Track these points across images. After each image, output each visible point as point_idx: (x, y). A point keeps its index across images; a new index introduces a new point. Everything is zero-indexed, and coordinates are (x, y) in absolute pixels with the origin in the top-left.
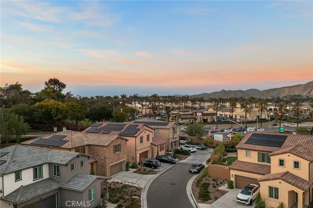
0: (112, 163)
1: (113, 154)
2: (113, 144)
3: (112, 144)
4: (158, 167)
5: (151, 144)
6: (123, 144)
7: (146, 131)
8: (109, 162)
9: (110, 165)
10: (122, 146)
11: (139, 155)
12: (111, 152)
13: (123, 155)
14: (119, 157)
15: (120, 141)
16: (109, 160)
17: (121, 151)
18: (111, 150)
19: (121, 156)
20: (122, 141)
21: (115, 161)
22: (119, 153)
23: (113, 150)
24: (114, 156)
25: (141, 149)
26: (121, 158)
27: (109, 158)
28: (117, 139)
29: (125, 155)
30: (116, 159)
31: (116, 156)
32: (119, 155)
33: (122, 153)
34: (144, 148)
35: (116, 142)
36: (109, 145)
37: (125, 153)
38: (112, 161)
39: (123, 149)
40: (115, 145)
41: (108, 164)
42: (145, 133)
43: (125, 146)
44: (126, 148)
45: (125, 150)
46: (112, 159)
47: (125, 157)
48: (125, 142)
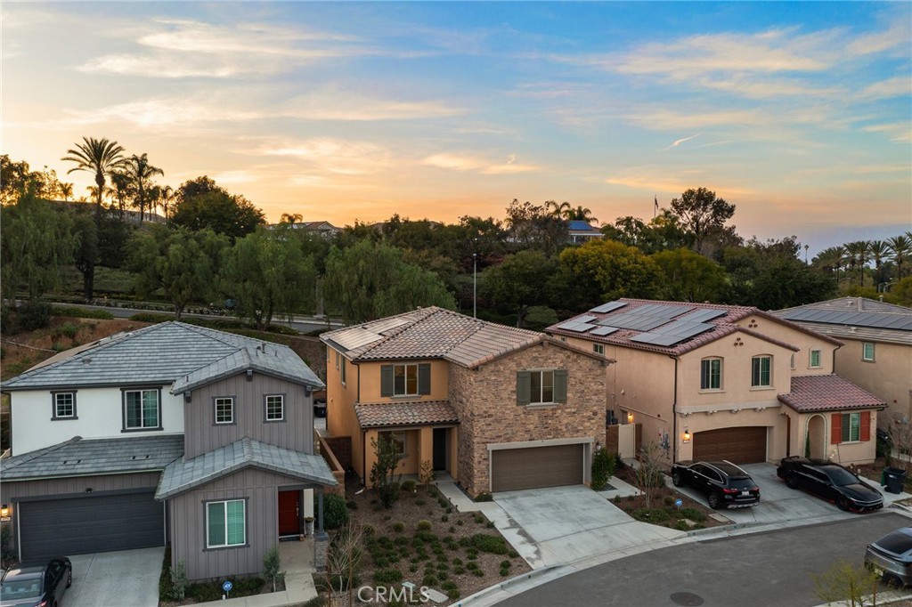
0: (509, 440)
1: (512, 405)
2: (519, 365)
3: (513, 366)
5: (781, 399)
6: (579, 375)
7: (747, 339)
8: (487, 434)
9: (491, 447)
10: (572, 381)
11: (689, 436)
12: (504, 395)
13: (578, 418)
14: (550, 421)
15: (562, 362)
16: (490, 425)
17: (569, 403)
18: (505, 390)
19: (565, 421)
20: (575, 361)
21: (526, 436)
22: (550, 408)
23: (515, 389)
24: (523, 416)
25: (706, 413)
26: (563, 427)
27: (490, 416)
28: (540, 349)
29: (593, 421)
30: (531, 427)
31: (535, 418)
32: (551, 417)
33: (573, 410)
34: (731, 411)
35: (535, 359)
36: (492, 367)
37: (595, 414)
38: (510, 432)
39: (579, 395)
40: (528, 370)
41: (485, 440)
42: (736, 344)
43: (592, 384)
44: (595, 395)
45: (594, 403)
46: (509, 425)
47: (591, 429)
48: (595, 367)
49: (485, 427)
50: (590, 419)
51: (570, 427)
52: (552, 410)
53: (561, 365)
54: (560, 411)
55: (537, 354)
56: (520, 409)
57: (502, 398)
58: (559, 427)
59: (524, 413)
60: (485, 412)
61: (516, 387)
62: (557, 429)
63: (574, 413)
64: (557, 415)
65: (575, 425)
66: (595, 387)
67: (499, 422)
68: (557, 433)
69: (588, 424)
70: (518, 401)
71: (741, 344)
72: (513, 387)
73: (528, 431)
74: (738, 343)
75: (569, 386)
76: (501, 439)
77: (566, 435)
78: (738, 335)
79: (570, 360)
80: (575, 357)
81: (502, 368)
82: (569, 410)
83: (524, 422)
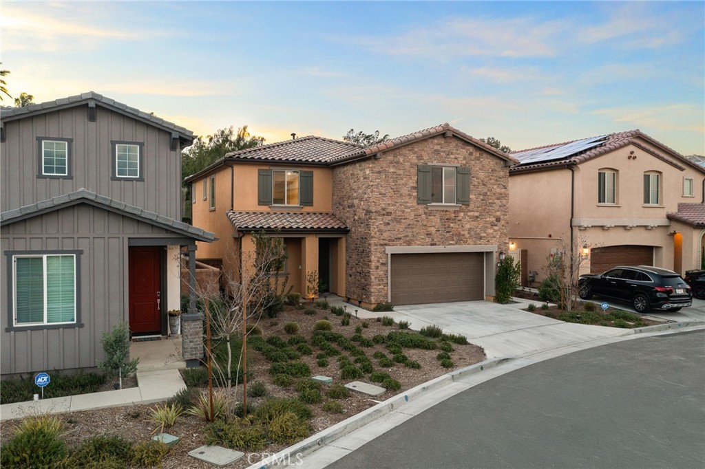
0: (409, 243)
1: (412, 202)
2: (420, 157)
3: (413, 158)
4: (667, 300)
5: (671, 218)
6: (482, 175)
7: (638, 152)
8: (386, 235)
9: (390, 250)
10: (475, 181)
11: (587, 251)
12: (404, 191)
13: (481, 223)
14: (452, 225)
15: (465, 158)
16: (388, 224)
17: (472, 206)
18: (405, 185)
19: (468, 226)
20: (478, 159)
21: (427, 240)
22: (452, 210)
23: (415, 185)
24: (424, 216)
25: (602, 227)
26: (466, 233)
27: (389, 214)
28: (442, 141)
29: (496, 228)
30: (433, 230)
31: (436, 220)
32: (454, 220)
33: (476, 214)
34: (625, 227)
35: (437, 152)
36: (390, 158)
37: (498, 220)
38: (410, 234)
39: (482, 197)
40: (429, 164)
41: (382, 242)
42: (629, 158)
43: (495, 187)
44: (498, 199)
45: (497, 208)
46: (409, 226)
47: (494, 237)
48: (498, 168)
49: (382, 227)
50: (493, 225)
51: (472, 233)
52: (455, 212)
53: (464, 162)
54: (462, 214)
55: (438, 147)
56: (421, 209)
57: (401, 195)
58: (462, 233)
59: (425, 213)
60: (384, 209)
61: (417, 182)
62: (459, 235)
63: (477, 217)
64: (460, 218)
65: (478, 230)
66: (498, 190)
67: (398, 221)
68: (460, 239)
69: (491, 231)
70: (419, 199)
71: (635, 158)
72: (413, 183)
73: (429, 234)
74: (632, 157)
75: (472, 187)
76: (401, 241)
77: (469, 241)
78: (632, 148)
79: (473, 158)
80: (478, 155)
81: (401, 160)
82: (472, 214)
83: (425, 223)
